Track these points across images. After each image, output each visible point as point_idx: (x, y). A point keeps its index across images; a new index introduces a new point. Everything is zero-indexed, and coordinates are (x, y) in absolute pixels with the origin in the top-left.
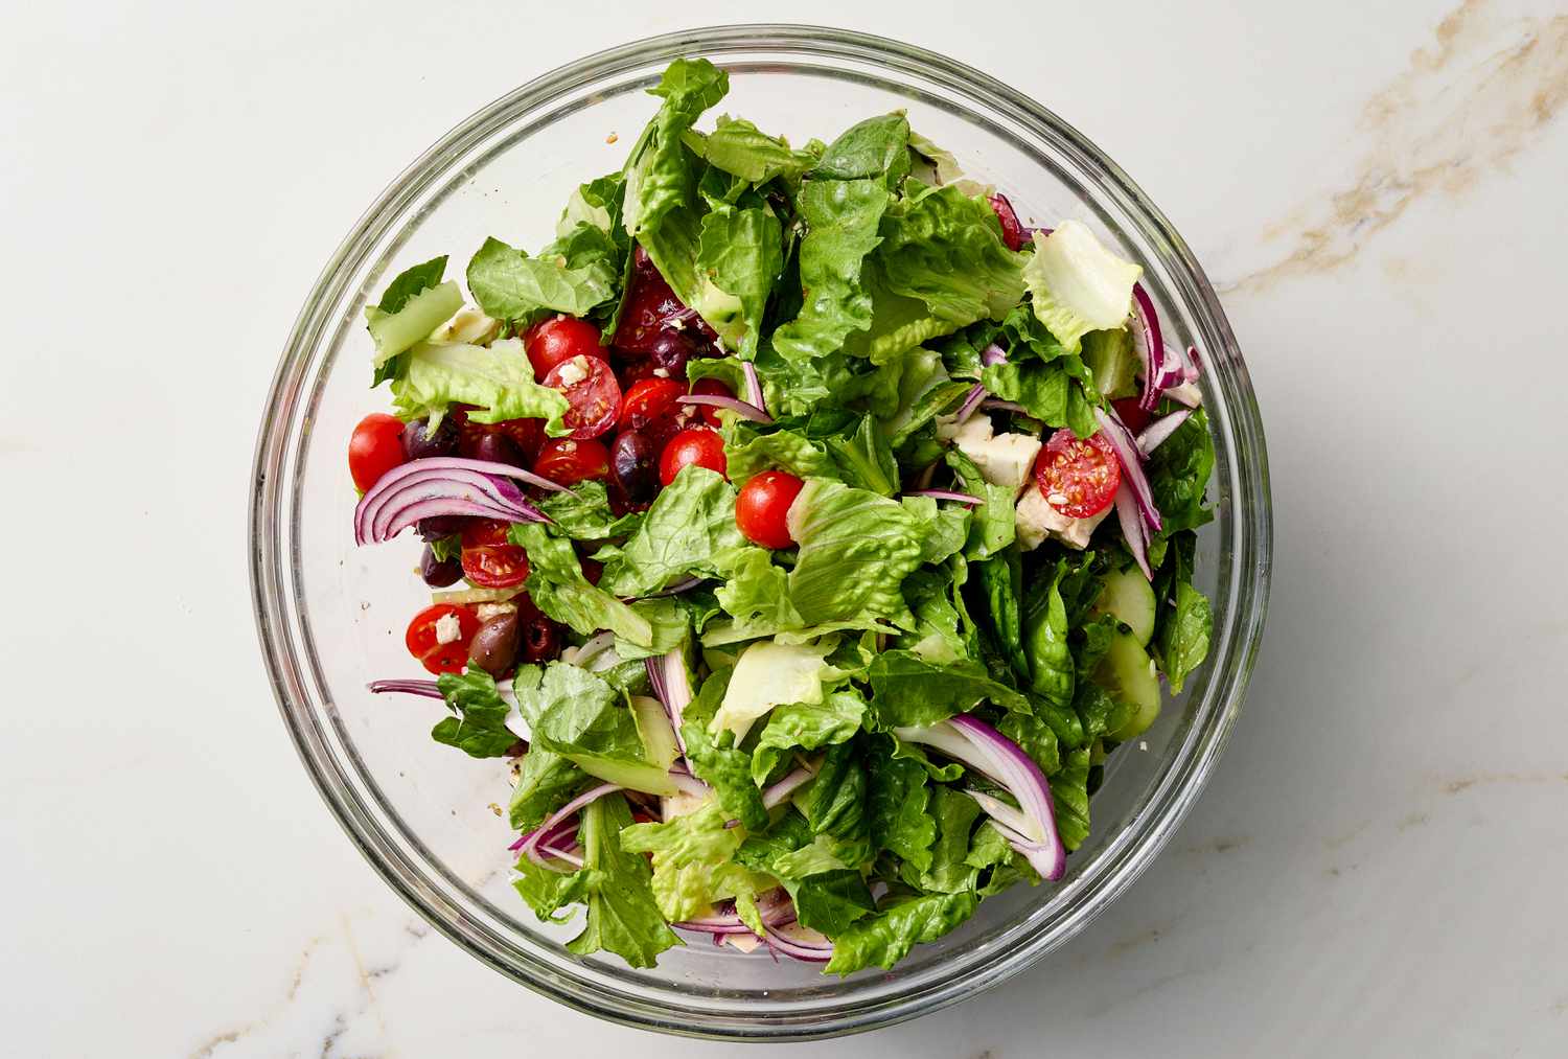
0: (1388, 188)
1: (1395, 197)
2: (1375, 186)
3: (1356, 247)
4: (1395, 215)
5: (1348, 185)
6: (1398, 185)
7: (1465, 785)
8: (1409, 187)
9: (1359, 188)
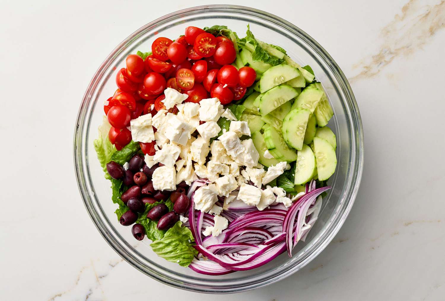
0: (388, 54)
1: (390, 56)
2: (384, 53)
3: (379, 71)
4: (390, 62)
5: (377, 53)
6: (391, 53)
7: (410, 223)
8: (394, 54)
9: (380, 54)
